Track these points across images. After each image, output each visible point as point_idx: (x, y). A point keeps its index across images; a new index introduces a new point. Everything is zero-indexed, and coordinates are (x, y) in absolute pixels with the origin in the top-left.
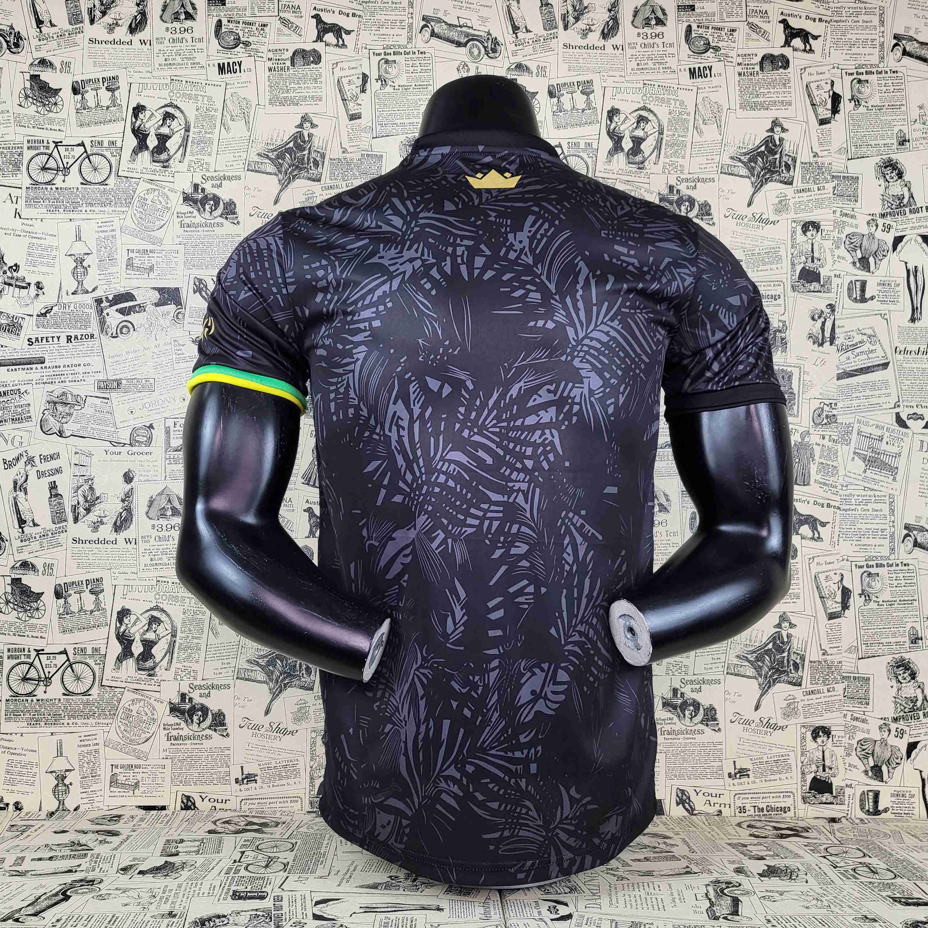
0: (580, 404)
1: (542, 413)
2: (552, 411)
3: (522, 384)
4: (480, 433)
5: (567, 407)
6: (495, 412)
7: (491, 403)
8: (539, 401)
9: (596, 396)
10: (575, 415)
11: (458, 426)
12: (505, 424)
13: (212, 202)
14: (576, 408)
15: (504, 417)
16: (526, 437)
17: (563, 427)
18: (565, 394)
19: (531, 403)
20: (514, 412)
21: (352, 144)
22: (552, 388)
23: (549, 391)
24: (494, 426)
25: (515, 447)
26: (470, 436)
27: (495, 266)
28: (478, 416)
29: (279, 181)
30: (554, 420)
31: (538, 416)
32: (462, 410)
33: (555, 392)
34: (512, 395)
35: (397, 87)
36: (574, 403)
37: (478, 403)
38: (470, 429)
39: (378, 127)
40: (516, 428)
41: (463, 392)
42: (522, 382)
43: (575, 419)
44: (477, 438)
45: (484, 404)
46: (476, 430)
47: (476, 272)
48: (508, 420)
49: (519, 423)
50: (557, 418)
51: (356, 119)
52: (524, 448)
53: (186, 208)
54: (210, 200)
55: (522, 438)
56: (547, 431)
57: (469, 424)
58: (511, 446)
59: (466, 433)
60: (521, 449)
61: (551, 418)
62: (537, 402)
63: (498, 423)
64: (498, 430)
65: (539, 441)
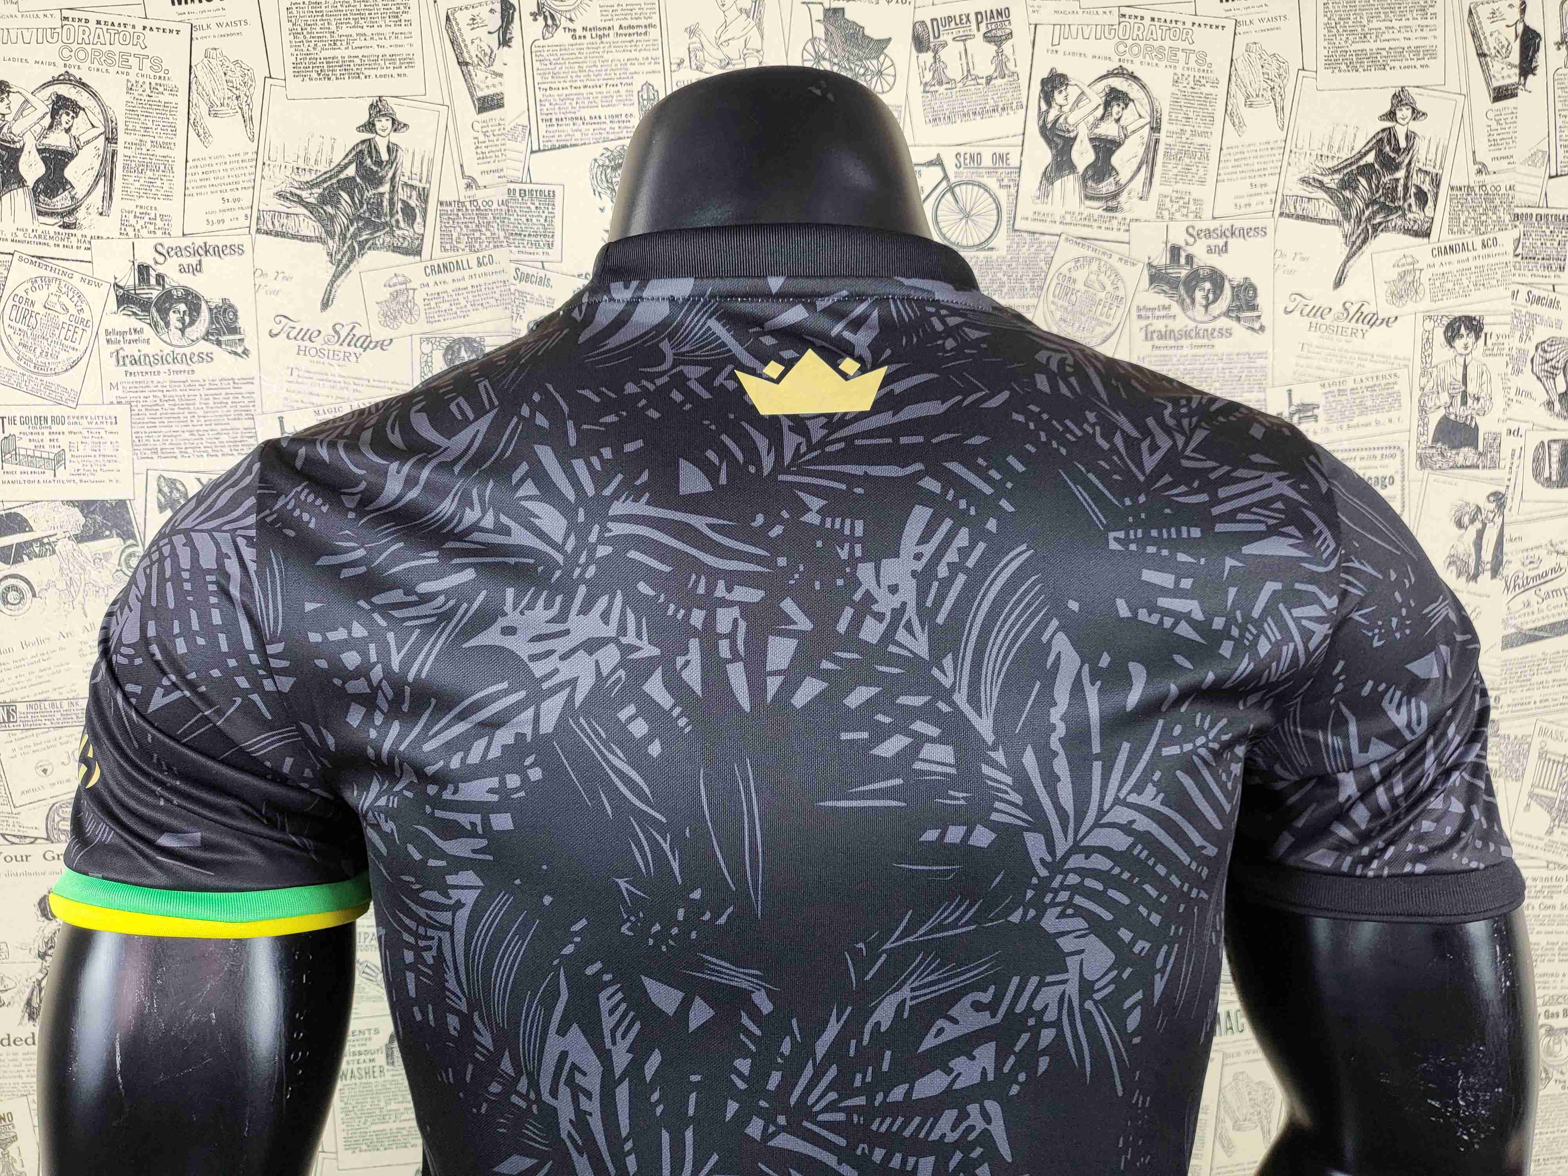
0: (1057, 1024)
1: (959, 1063)
2: (986, 1054)
3: (905, 992)
4: (793, 1128)
5: (1025, 1037)
6: (833, 1071)
7: (822, 1047)
8: (951, 1032)
9: (1098, 996)
10: (1044, 1052)
11: (733, 1107)
12: (861, 1101)
13: (182, 307)
14: (1047, 1036)
15: (858, 1083)
16: (920, 1127)
17: (1015, 1090)
18: (1020, 1008)
19: (929, 1042)
20: (885, 1067)
21: (486, 167)
22: (986, 997)
23: (977, 1006)
24: (831, 1107)
25: (888, 1158)
26: (767, 1136)
27: (826, 665)
28: (787, 1085)
29: (330, 255)
30: (991, 1077)
31: (949, 1071)
32: (744, 1065)
33: (992, 1007)
34: (878, 1024)
35: (579, 32)
36: (1042, 1024)
37: (786, 1047)
38: (769, 1118)
39: (542, 126)
40: (890, 1110)
41: (745, 1020)
42: (906, 989)
43: (1044, 1063)
44: (785, 1141)
45: (804, 1050)
46: (782, 1120)
47: (773, 684)
48: (869, 1090)
49: (898, 1094)
50: (998, 1067)
51: (492, 108)
52: (911, 1160)
53: (124, 321)
54: (179, 300)
55: (907, 1133)
56: (973, 1109)
57: (763, 1104)
58: (878, 1154)
59: (755, 1128)
60: (904, 1162)
61: (984, 1073)
62: (943, 1038)
63: (841, 1099)
64: (841, 1117)
65: (952, 1137)
